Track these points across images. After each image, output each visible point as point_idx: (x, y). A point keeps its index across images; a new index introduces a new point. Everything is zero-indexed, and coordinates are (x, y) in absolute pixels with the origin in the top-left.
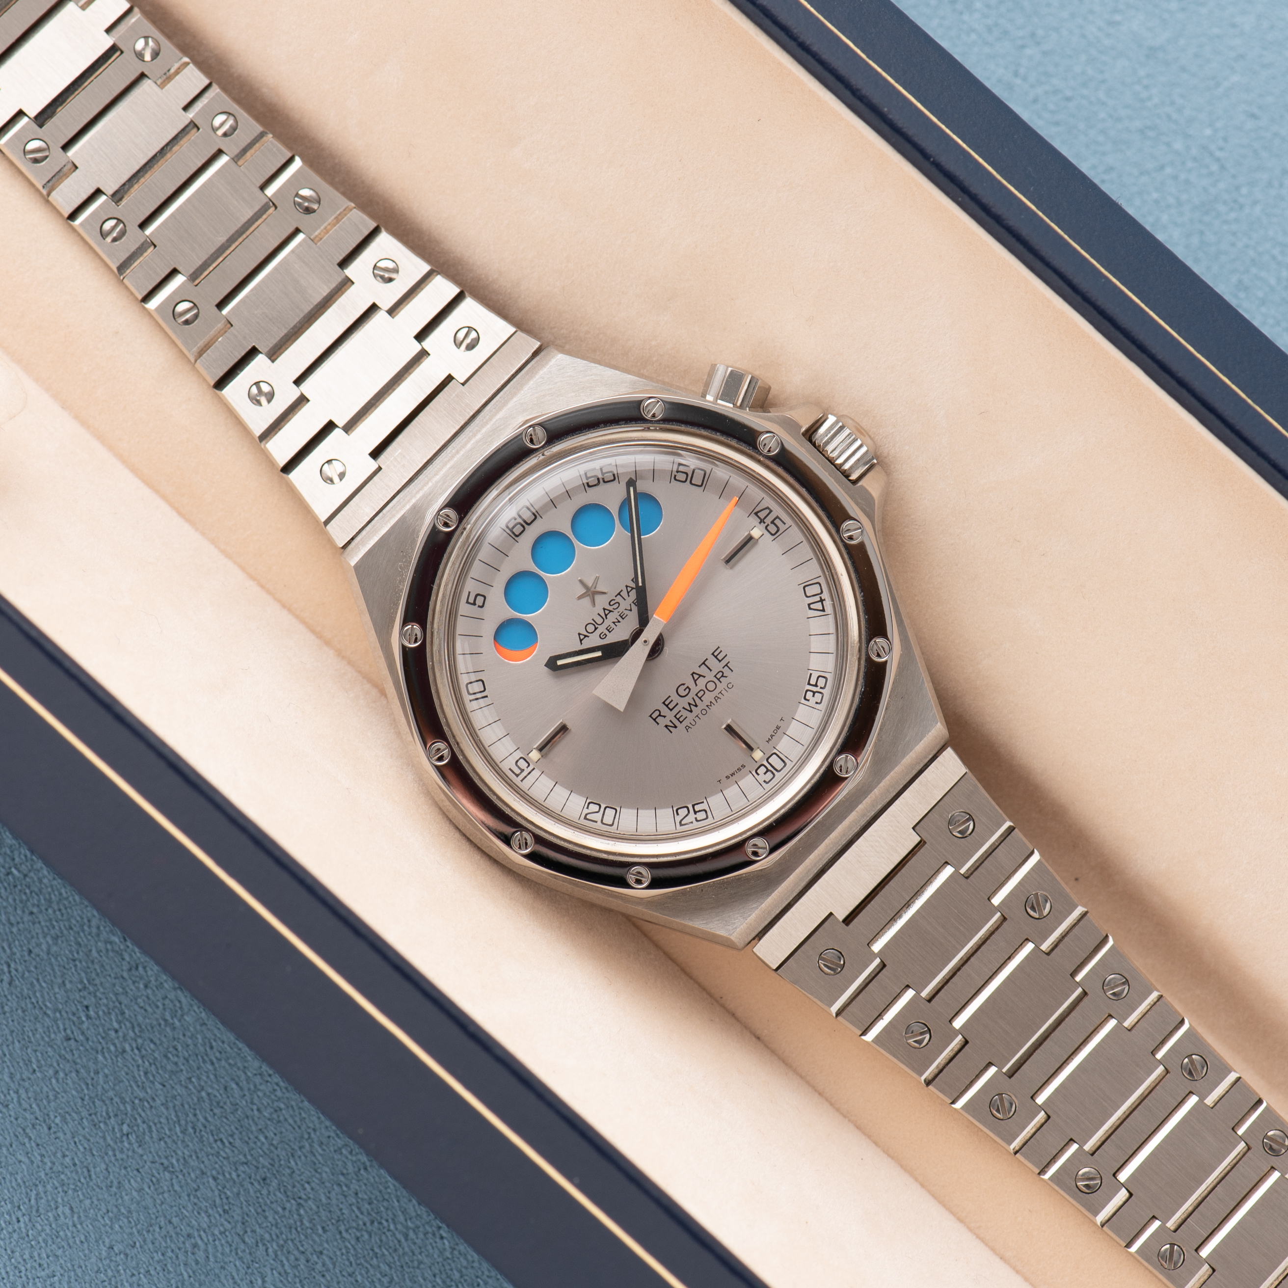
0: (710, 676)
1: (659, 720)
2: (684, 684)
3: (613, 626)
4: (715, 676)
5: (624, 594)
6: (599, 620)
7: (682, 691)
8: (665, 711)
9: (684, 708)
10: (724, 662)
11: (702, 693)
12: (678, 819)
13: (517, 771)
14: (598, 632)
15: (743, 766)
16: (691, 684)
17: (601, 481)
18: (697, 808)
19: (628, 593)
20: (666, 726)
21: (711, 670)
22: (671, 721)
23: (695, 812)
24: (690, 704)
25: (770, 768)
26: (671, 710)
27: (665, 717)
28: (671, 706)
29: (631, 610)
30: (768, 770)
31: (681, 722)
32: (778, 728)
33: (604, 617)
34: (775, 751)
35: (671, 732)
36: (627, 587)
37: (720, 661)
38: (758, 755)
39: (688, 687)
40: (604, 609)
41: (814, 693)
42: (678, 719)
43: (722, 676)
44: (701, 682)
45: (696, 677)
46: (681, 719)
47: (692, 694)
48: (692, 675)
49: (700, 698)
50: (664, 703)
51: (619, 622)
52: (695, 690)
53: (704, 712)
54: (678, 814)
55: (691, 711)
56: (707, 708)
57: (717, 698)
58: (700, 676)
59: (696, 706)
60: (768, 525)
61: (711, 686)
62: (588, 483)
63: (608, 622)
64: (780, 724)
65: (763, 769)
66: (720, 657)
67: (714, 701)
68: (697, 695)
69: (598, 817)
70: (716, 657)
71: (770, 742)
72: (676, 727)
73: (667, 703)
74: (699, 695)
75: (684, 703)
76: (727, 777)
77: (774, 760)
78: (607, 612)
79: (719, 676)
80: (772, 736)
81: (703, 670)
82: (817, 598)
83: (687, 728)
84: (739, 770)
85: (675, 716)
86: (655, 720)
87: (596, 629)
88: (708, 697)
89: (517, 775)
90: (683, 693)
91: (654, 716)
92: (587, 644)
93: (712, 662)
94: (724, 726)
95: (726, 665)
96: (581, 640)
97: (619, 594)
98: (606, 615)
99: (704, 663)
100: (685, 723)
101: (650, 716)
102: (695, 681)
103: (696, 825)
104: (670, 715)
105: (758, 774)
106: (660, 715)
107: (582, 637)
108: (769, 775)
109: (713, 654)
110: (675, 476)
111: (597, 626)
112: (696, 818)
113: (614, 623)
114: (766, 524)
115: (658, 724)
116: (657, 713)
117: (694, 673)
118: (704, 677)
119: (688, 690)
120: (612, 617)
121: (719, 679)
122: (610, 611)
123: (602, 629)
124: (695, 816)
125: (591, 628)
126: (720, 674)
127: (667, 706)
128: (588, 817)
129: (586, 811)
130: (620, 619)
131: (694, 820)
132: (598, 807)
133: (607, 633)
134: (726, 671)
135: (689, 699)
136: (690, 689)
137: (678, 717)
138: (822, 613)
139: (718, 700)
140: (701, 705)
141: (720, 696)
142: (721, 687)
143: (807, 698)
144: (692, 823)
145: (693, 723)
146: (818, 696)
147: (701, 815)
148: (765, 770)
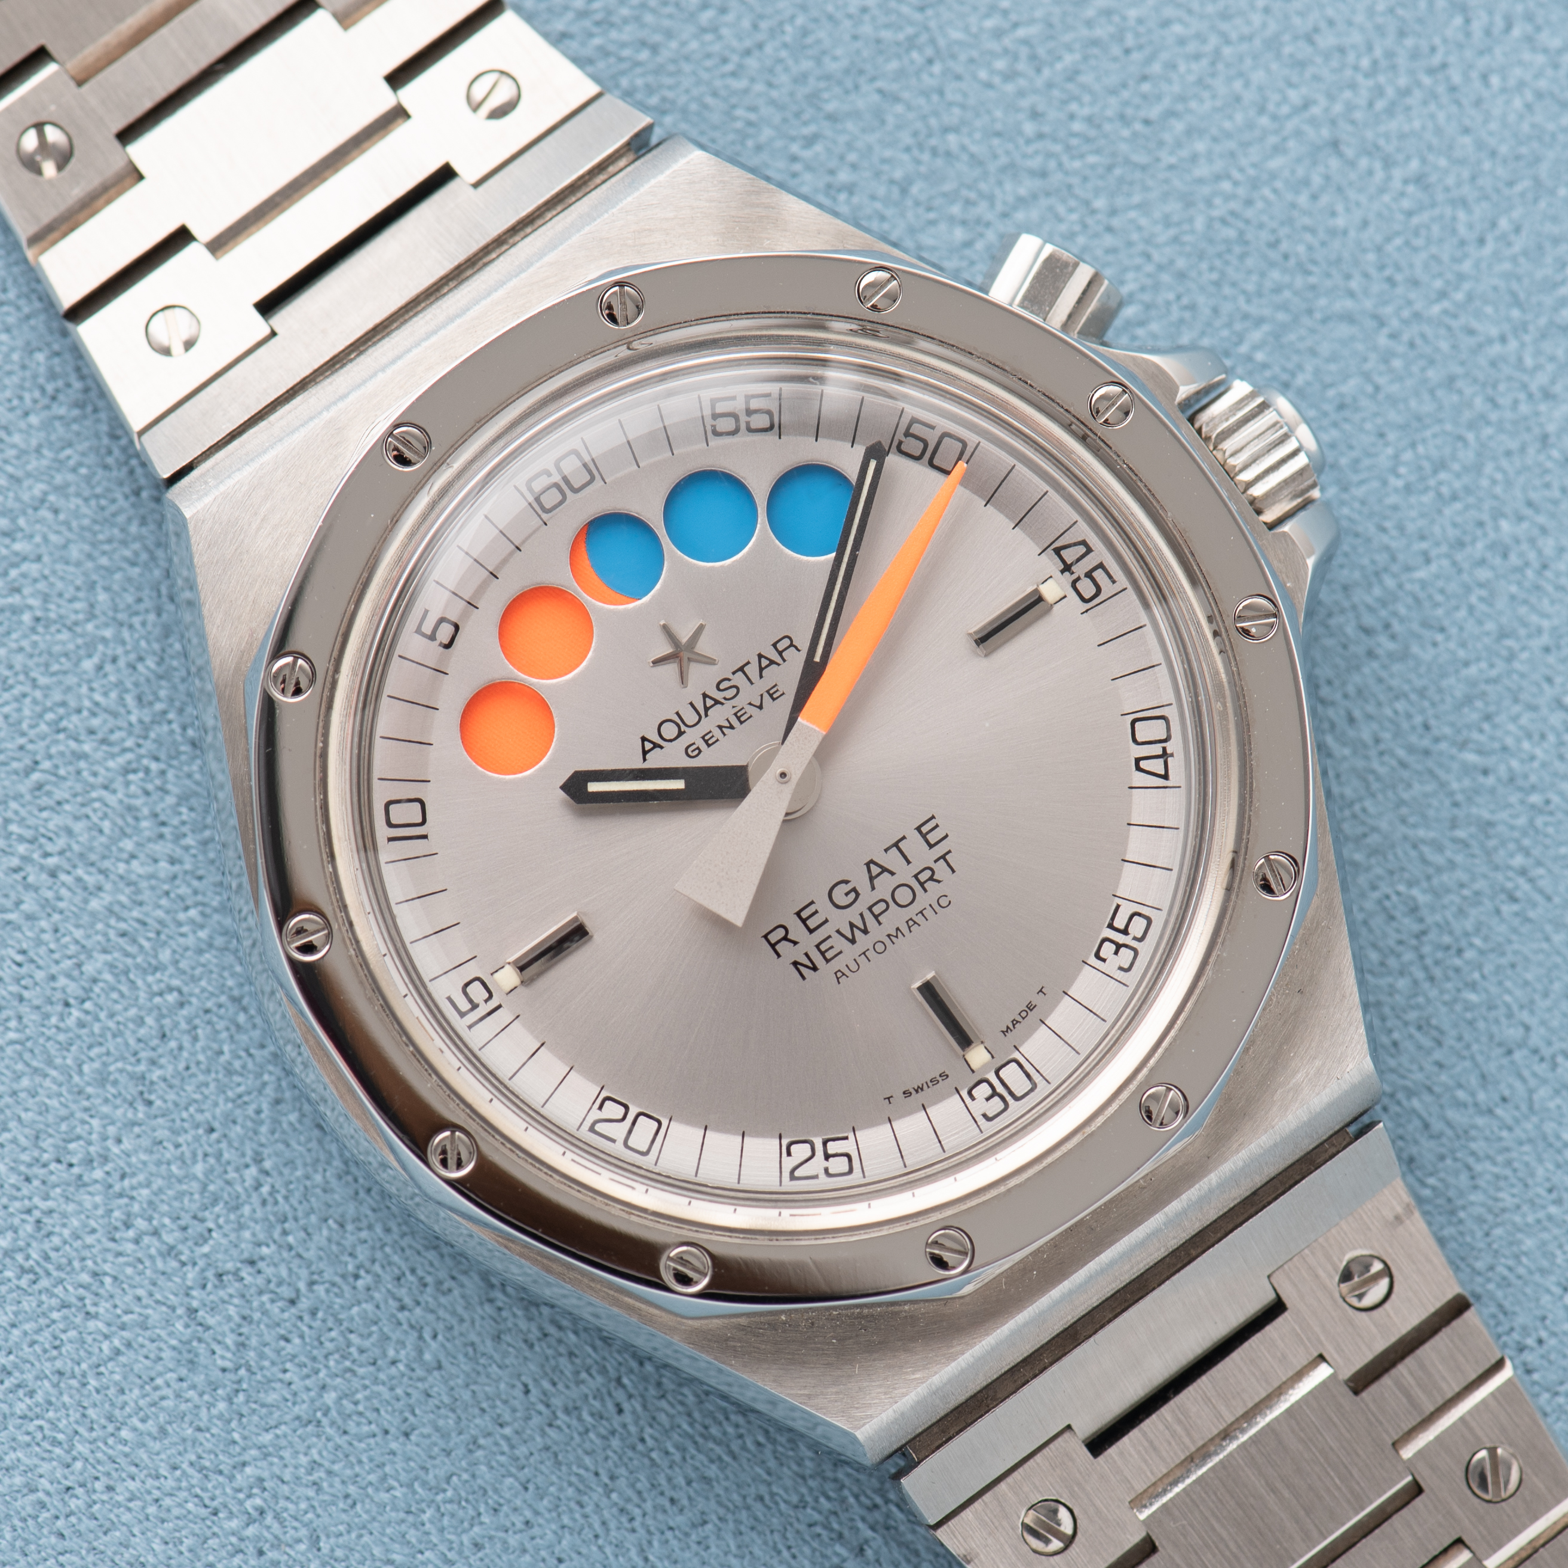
0: (905, 873)
1: (782, 947)
2: (847, 882)
3: (717, 733)
4: (916, 876)
5: (752, 670)
6: (690, 717)
7: (839, 895)
8: (797, 930)
9: (838, 932)
10: (939, 850)
11: (883, 906)
12: (789, 1163)
13: (465, 1006)
14: (684, 741)
15: (944, 1076)
16: (861, 881)
17: (743, 427)
18: (832, 1147)
19: (761, 669)
20: (795, 964)
21: (908, 862)
22: (807, 955)
23: (827, 1157)
24: (852, 926)
25: (1000, 1089)
27: (795, 943)
28: (812, 924)
29: (760, 707)
30: (995, 1093)
31: (828, 961)
32: (1030, 1007)
33: (702, 711)
34: (1016, 1055)
35: (804, 978)
36: (760, 656)
37: (931, 846)
38: (978, 1056)
39: (854, 890)
40: (705, 696)
41: (1119, 946)
42: (823, 953)
43: (931, 879)
44: (885, 884)
45: (875, 870)
46: (829, 955)
47: (861, 906)
48: (868, 865)
49: (876, 917)
50: (798, 914)
51: (732, 727)
52: (867, 897)
53: (880, 947)
54: (789, 1154)
55: (853, 941)
56: (887, 941)
57: (911, 923)
58: (884, 870)
59: (865, 931)
60: (1079, 579)
61: (903, 896)
62: (713, 427)
63: (708, 724)
64: (1037, 1000)
65: (983, 1090)
66: (933, 838)
67: (904, 929)
68: (870, 909)
69: (618, 1131)
70: (924, 836)
71: (1009, 1035)
72: (815, 968)
73: (804, 915)
74: (877, 910)
75: (840, 920)
76: (907, 1094)
77: (1010, 1073)
78: (709, 702)
79: (923, 877)
80: (1015, 1022)
81: (893, 860)
82: (1157, 749)
83: (839, 975)
84: (934, 1081)
85: (818, 946)
86: (773, 946)
87: (681, 733)
88: (894, 918)
89: (462, 1015)
90: (840, 899)
91: (773, 938)
92: (656, 760)
93: (914, 845)
94: (918, 984)
95: (943, 857)
96: (645, 753)
97: (741, 669)
98: (707, 709)
99: (896, 845)
100: (836, 964)
101: (766, 937)
102: (872, 879)
103: (824, 1182)
104: (807, 942)
105: (973, 1098)
106: (785, 938)
107: (648, 746)
108: (996, 1104)
109: (918, 829)
110: (899, 442)
111: (683, 728)
112: (826, 1170)
113: (720, 727)
114: (1075, 576)
115: (779, 956)
116: (781, 933)
117: (872, 862)
118: (892, 874)
119: (853, 895)
120: (719, 715)
121: (922, 884)
122: (717, 702)
123: (692, 736)
124: (826, 1164)
125: (670, 731)
126: (928, 873)
127: (804, 921)
128: (599, 1127)
129: (595, 1114)
130: (734, 721)
131: (822, 1174)
132: (622, 1110)
133: (703, 746)
134: (941, 868)
135: (853, 914)
136: (858, 895)
137: (823, 947)
138: (1161, 782)
139: (914, 928)
140: (877, 932)
141: (919, 919)
142: (923, 900)
143: (1102, 954)
144: (816, 1177)
145: (854, 967)
146: (1126, 955)
147: (839, 1165)
148: (989, 1091)
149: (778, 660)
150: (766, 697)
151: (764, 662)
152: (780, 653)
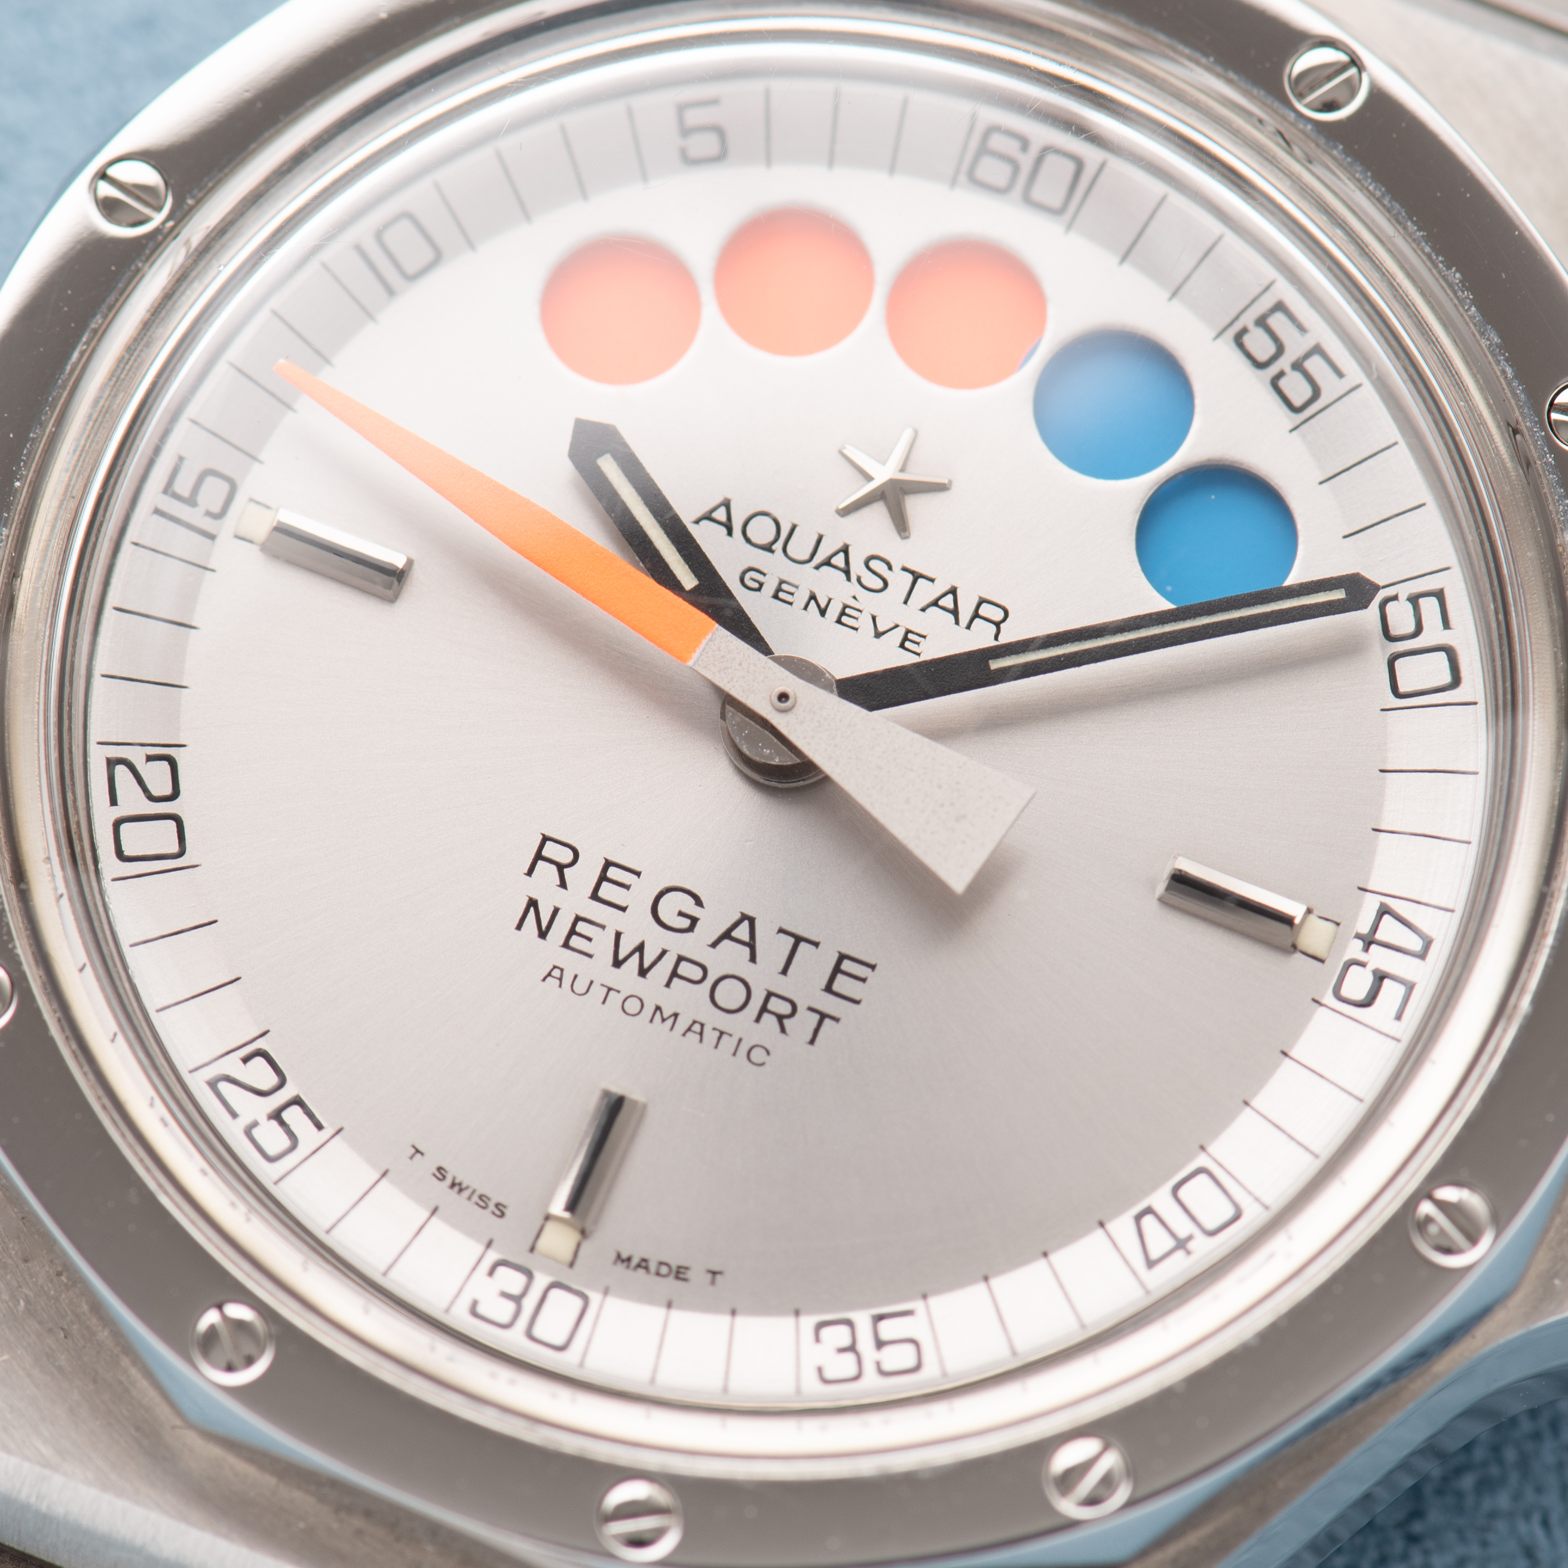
0: (764, 976)
1: (546, 872)
2: (699, 902)
3: (801, 597)
4: (770, 995)
5: (925, 592)
6: (800, 547)
7: (673, 904)
8: (582, 876)
9: (618, 935)
10: (829, 1004)
11: (696, 973)
12: (232, 1066)
13: (183, 487)
14: (760, 558)
15: (500, 1211)
16: (712, 923)
17: (1273, 370)
18: (293, 1115)
19: (935, 603)
20: (533, 903)
21: (784, 972)
22: (556, 911)
23: (276, 1115)
24: (640, 948)
25: (529, 1304)
26: (595, 896)
27: (563, 884)
28: (607, 891)
29: (878, 635)
30: (517, 1299)
31: (566, 945)
32: (680, 1273)
33: (819, 558)
34: (595, 1297)
35: (519, 927)
36: (953, 591)
37: (829, 989)
38: (561, 1240)
39: (694, 921)
40: (845, 550)
41: (852, 1348)
42: (572, 932)
43: (780, 1018)
44: (732, 957)
45: (743, 932)
46: (575, 941)
47: (678, 944)
48: (744, 917)
49: (674, 974)
50: (608, 864)
51: (823, 612)
52: (694, 945)
53: (633, 1006)
54: (246, 1060)
55: (617, 963)
56: (649, 1009)
57: (697, 1028)
58: (751, 945)
59: (643, 972)
60: (1363, 965)
61: (730, 994)
62: (1244, 331)
63: (807, 579)
64: (697, 1276)
65: (513, 1281)
66: (842, 984)
67: (682, 1024)
68: (680, 959)
69: (132, 801)
70: (837, 970)
71: (621, 1267)
72: (543, 934)
73: (612, 873)
74: (685, 969)
75: (636, 927)
76: (441, 1173)
77: (562, 1306)
78: (839, 561)
79: (776, 1005)
80: (643, 1265)
81: (773, 947)
82: (1183, 1227)
83: (555, 973)
84: (483, 1201)
85: (578, 919)
86: (539, 856)
87: (768, 548)
88: (689, 1000)
89: (168, 489)
90: (668, 909)
91: (550, 850)
92: (708, 537)
93: (814, 965)
94: (616, 1088)
95: (823, 1016)
96: (708, 517)
97: (916, 576)
98: (827, 563)
99: (798, 940)
100: (567, 959)
101: (545, 839)
102: (727, 935)
103: (232, 1131)
104: (575, 901)
105: (491, 1273)
106: (561, 868)
107: (721, 515)
108: (504, 1311)
109: (842, 957)
110: (1395, 598)
111: (778, 546)
112: (255, 1124)
113: (813, 597)
114: (1362, 957)
115: (530, 872)
116: (566, 856)
117: (752, 921)
118: (753, 959)
119: (685, 923)
120: (830, 585)
121: (764, 1009)
122: (847, 572)
123: (775, 566)
124: (262, 1119)
125: (761, 531)
126: (785, 1008)
127: (603, 878)
128: (121, 771)
129: (137, 756)
130: (833, 612)
131: (244, 1120)
132: (168, 791)
133: (770, 588)
134: (805, 1022)
135: (656, 940)
136: (691, 929)
137: (581, 927)
138: (1138, 1262)
139: (693, 1037)
140: (653, 988)
141: (710, 1036)
142: (742, 1025)
143: (825, 1332)
144: (234, 1115)
145: (580, 987)
146: (846, 1365)
147: (272, 1138)
148: (516, 1289)
149: (964, 617)
150: (899, 634)
151: (948, 602)
152: (976, 615)
